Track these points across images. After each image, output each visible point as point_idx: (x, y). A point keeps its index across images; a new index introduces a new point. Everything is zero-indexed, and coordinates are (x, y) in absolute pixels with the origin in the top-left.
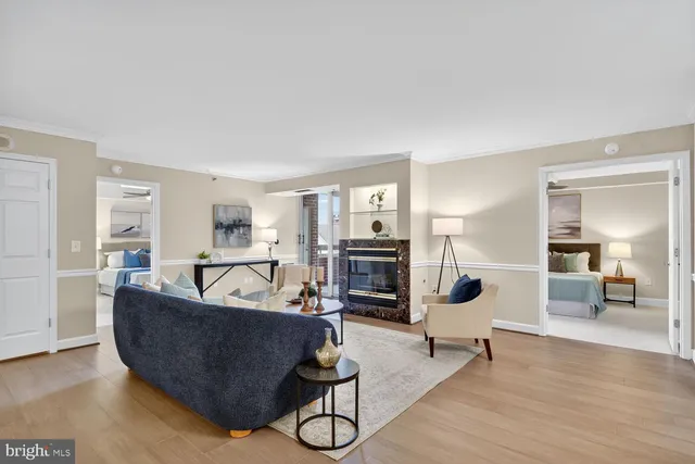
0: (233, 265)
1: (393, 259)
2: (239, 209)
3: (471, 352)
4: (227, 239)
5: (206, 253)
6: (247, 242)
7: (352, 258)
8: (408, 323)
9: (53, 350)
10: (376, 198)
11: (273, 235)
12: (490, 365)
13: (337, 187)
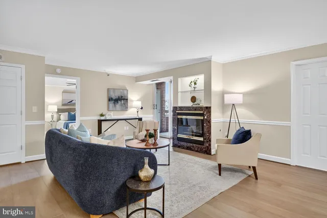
0: (118, 120)
1: (201, 118)
2: (121, 90)
3: (245, 173)
4: (115, 106)
5: (104, 114)
6: (125, 107)
7: (179, 117)
8: (210, 154)
9: (23, 162)
10: (193, 84)
11: (139, 104)
12: (256, 183)
13: (172, 78)
